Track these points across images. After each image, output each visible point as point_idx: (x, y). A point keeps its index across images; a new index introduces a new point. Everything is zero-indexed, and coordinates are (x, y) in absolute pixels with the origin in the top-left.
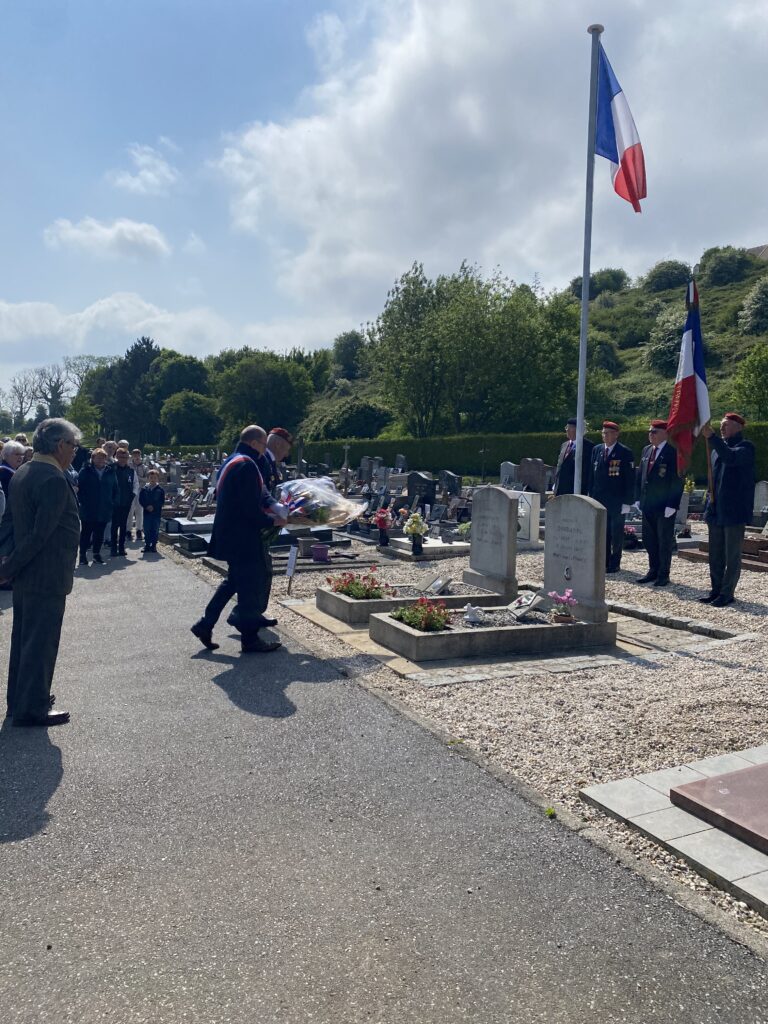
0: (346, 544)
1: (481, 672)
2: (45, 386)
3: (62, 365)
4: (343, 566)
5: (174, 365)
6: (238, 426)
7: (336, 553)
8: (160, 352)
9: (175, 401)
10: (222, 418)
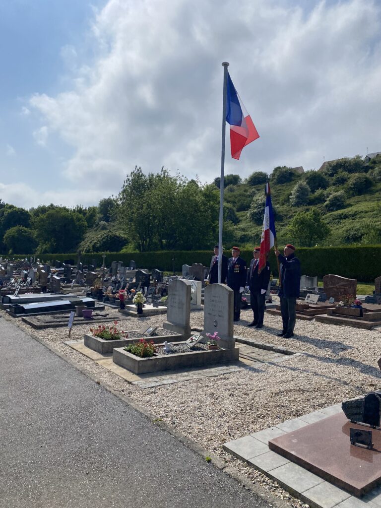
0: (102, 309)
1: (171, 378)
4: (100, 321)
5: (11, 212)
6: (46, 245)
7: (96, 314)
8: (4, 205)
9: (12, 231)
10: (37, 240)
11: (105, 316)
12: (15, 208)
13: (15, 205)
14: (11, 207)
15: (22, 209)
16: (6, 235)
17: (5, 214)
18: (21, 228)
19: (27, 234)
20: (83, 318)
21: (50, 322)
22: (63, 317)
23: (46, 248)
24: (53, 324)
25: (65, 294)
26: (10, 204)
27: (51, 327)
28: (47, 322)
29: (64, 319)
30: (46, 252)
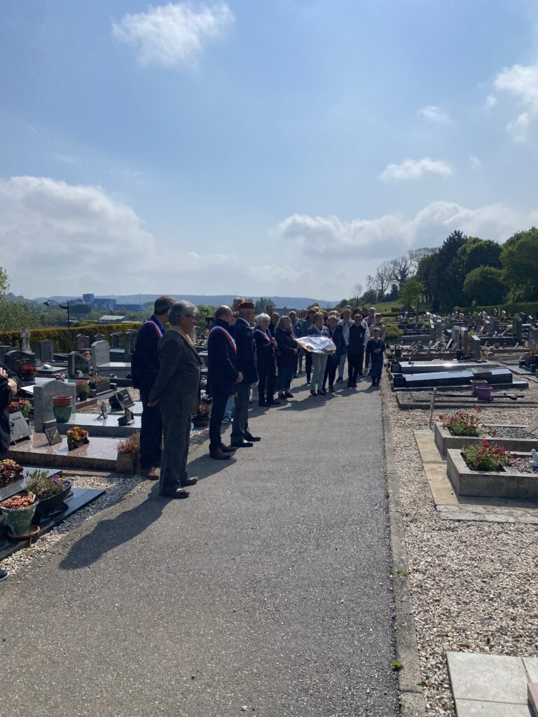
0: (524, 387)
2: (397, 271)
3: (408, 256)
4: (500, 405)
5: (476, 248)
6: (520, 290)
7: (505, 394)
8: (467, 240)
9: (474, 275)
10: (505, 283)
11: (514, 399)
12: (481, 241)
13: (480, 237)
14: (476, 240)
15: (489, 241)
16: (466, 281)
17: (468, 250)
18: (487, 268)
19: (494, 276)
20: (476, 399)
21: (422, 401)
22: (447, 396)
23: (520, 294)
24: (424, 404)
25: (479, 362)
26: (474, 236)
27: (420, 408)
28: (418, 401)
29: (446, 399)
30: (519, 300)
